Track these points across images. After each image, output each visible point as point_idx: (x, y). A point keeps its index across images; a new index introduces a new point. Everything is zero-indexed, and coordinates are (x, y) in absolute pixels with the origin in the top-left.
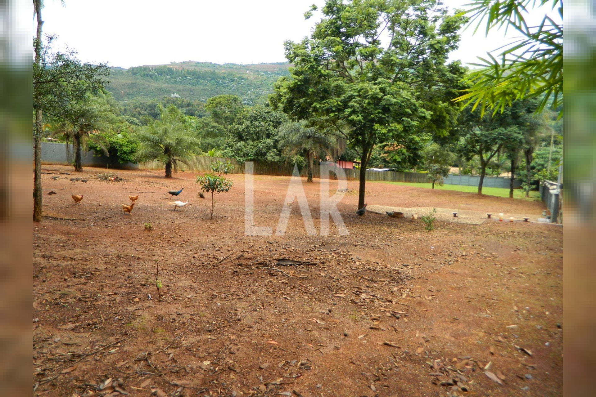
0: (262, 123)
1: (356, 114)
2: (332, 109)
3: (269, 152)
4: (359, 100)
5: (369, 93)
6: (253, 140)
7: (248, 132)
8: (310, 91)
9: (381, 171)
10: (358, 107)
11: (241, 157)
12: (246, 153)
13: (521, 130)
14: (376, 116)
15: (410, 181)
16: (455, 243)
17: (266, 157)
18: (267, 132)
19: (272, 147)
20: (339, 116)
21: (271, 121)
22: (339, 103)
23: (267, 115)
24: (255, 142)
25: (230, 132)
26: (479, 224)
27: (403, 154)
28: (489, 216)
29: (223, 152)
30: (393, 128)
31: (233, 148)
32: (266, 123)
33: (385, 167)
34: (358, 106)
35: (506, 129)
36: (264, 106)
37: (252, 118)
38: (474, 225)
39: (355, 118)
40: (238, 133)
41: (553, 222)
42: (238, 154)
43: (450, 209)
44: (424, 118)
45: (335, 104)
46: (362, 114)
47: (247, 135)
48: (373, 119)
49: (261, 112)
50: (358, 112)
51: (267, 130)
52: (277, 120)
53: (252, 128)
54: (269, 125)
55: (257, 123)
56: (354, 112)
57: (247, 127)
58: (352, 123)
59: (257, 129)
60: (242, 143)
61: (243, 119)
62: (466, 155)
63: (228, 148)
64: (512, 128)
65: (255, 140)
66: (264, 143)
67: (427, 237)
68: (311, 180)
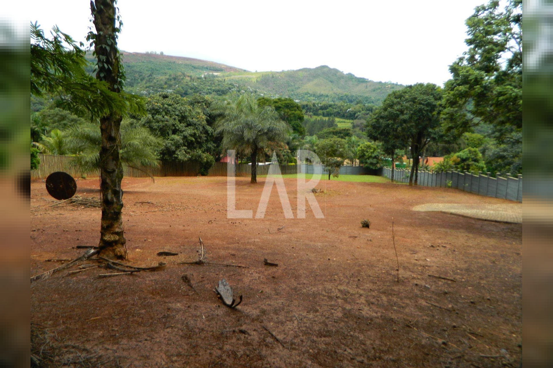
0: (166, 117)
3: (178, 151)
9: (265, 165)
17: (175, 156)
18: (174, 128)
19: (181, 144)
21: (176, 115)
23: (170, 107)
32: (171, 117)
37: (153, 111)
51: (173, 125)
52: (183, 114)
54: (175, 119)
59: (161, 124)
66: (171, 140)
68: (256, 180)
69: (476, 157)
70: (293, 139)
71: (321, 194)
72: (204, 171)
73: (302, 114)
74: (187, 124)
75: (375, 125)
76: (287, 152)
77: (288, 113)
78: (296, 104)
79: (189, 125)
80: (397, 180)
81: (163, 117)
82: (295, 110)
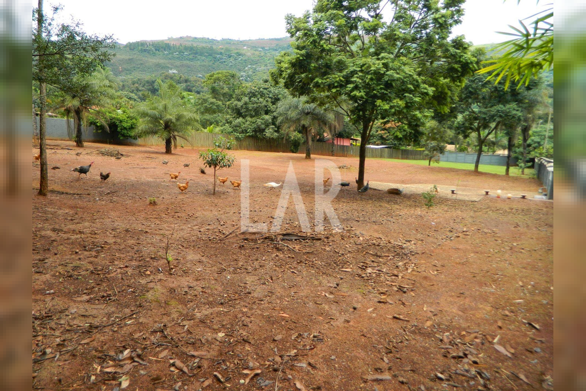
0: (260, 99)
1: (359, 89)
2: (334, 84)
3: (267, 129)
4: (362, 76)
5: (372, 69)
6: (252, 116)
7: (247, 108)
8: (312, 66)
9: (378, 148)
10: (360, 83)
11: (240, 133)
12: (245, 130)
13: (519, 107)
14: (378, 92)
15: (407, 158)
16: (455, 219)
17: (264, 133)
18: (266, 109)
19: (270, 124)
20: (341, 92)
21: (269, 98)
22: (341, 78)
23: (265, 91)
24: (253, 119)
25: (229, 108)
26: (477, 200)
27: (404, 131)
28: (487, 193)
29: (222, 128)
30: (395, 104)
31: (232, 124)
32: (265, 99)
33: (382, 144)
34: (361, 81)
35: (504, 106)
36: (261, 81)
37: (251, 94)
38: (472, 201)
39: (358, 94)
40: (236, 109)
41: (549, 199)
42: (237, 130)
43: (447, 186)
44: (427, 94)
45: (338, 79)
46: (364, 90)
47: (245, 112)
48: (375, 95)
49: (259, 88)
50: (361, 88)
51: (266, 106)
52: (276, 96)
53: (251, 104)
54: (267, 101)
55: (256, 99)
56: (356, 88)
57: (246, 104)
58: (354, 99)
59: (255, 105)
60: (241, 120)
61: (242, 95)
62: (464, 132)
63: (227, 125)
64: (511, 106)
65: (254, 116)
66: (262, 119)
67: (427, 213)
68: (309, 157)
72: (294, 148)
81: (258, 99)
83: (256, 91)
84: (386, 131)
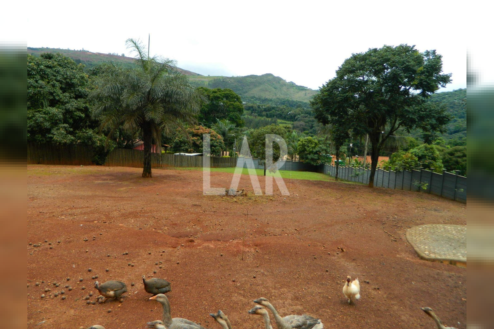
0: (40, 82)
3: (55, 129)
17: (50, 135)
18: (51, 98)
19: (60, 121)
21: (57, 81)
23: (49, 70)
32: (48, 82)
51: (51, 94)
52: (68, 80)
54: (53, 86)
66: (45, 113)
68: (150, 173)
69: (432, 154)
70: (230, 130)
71: (241, 198)
72: (99, 158)
73: (242, 106)
74: (75, 94)
75: (326, 99)
76: (220, 143)
77: (226, 103)
78: (235, 95)
79: (79, 96)
80: (343, 178)
82: (235, 102)
83: (34, 70)
84: (198, 137)
